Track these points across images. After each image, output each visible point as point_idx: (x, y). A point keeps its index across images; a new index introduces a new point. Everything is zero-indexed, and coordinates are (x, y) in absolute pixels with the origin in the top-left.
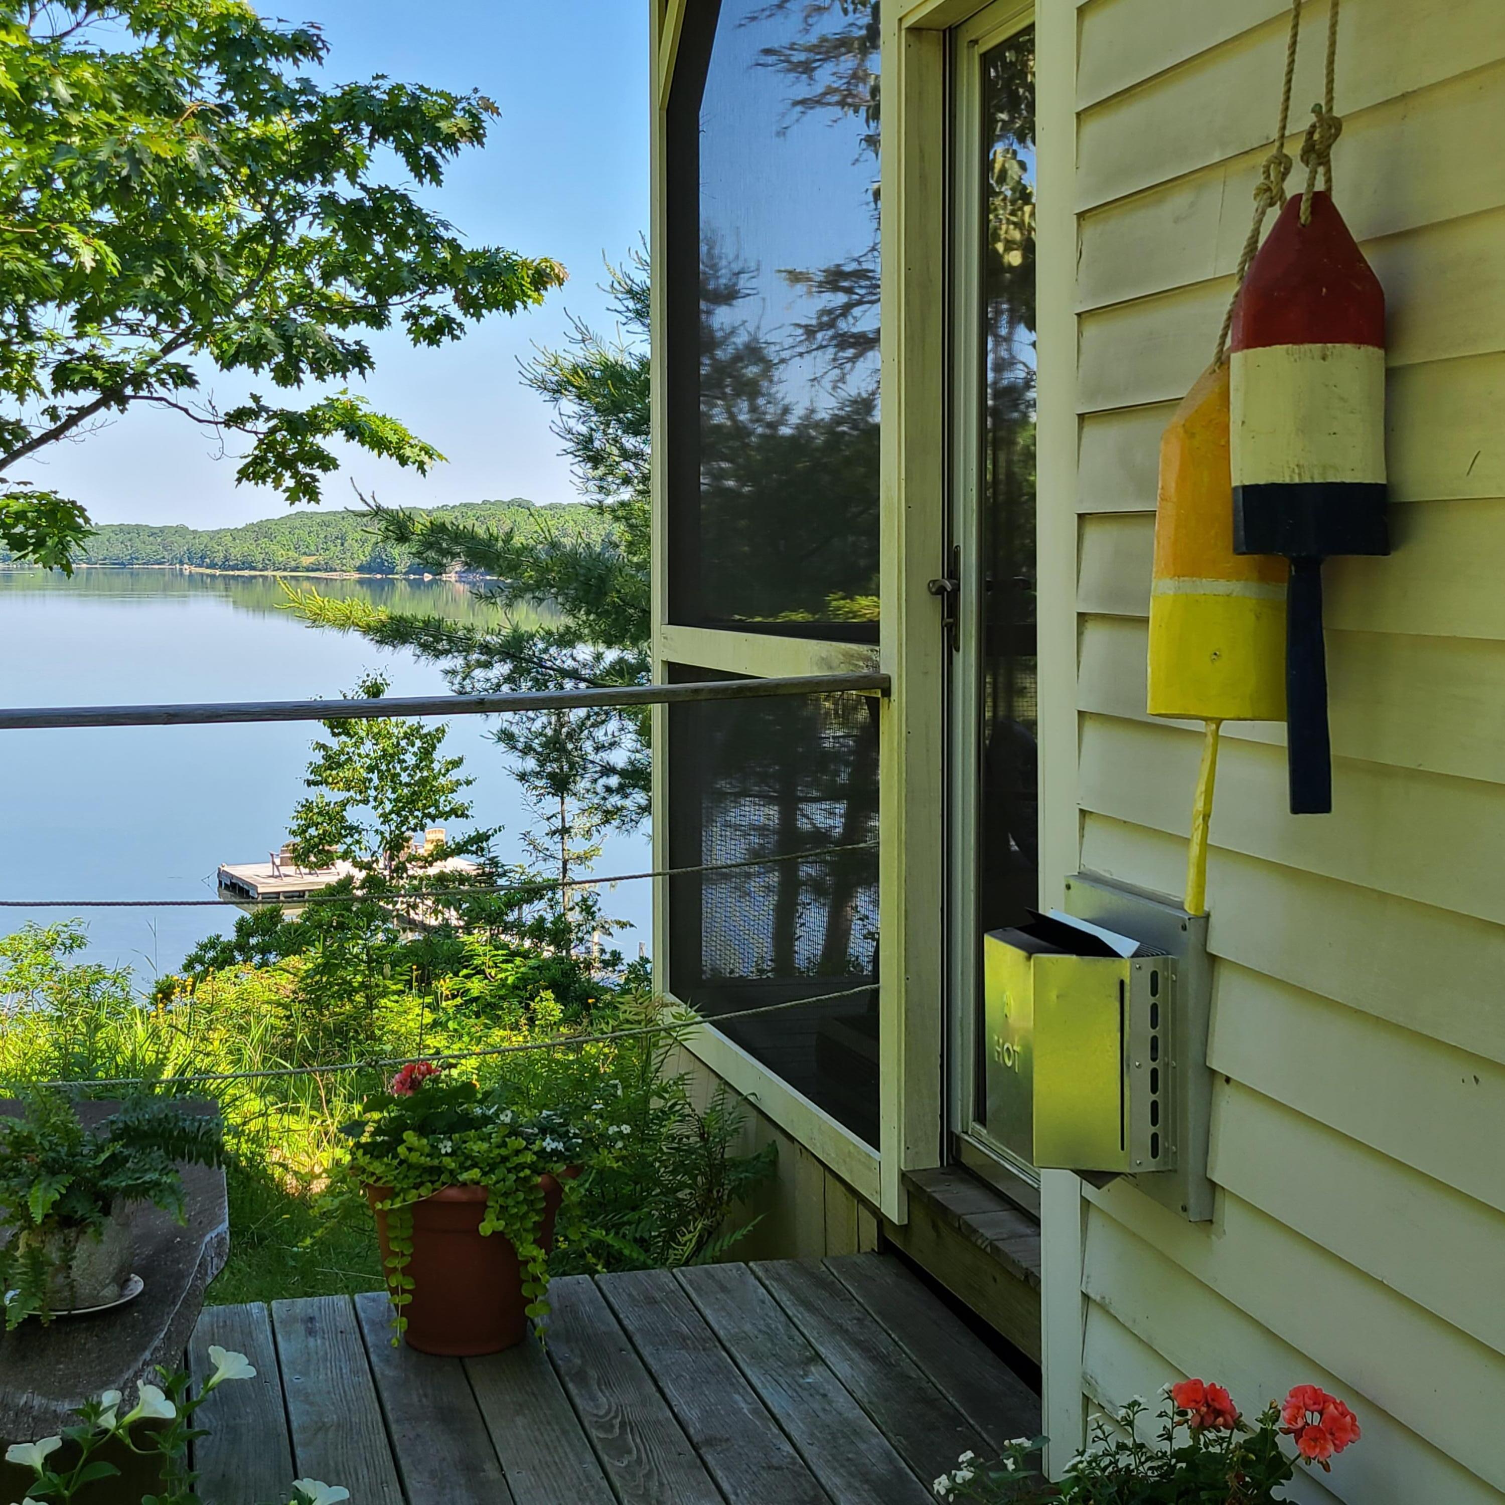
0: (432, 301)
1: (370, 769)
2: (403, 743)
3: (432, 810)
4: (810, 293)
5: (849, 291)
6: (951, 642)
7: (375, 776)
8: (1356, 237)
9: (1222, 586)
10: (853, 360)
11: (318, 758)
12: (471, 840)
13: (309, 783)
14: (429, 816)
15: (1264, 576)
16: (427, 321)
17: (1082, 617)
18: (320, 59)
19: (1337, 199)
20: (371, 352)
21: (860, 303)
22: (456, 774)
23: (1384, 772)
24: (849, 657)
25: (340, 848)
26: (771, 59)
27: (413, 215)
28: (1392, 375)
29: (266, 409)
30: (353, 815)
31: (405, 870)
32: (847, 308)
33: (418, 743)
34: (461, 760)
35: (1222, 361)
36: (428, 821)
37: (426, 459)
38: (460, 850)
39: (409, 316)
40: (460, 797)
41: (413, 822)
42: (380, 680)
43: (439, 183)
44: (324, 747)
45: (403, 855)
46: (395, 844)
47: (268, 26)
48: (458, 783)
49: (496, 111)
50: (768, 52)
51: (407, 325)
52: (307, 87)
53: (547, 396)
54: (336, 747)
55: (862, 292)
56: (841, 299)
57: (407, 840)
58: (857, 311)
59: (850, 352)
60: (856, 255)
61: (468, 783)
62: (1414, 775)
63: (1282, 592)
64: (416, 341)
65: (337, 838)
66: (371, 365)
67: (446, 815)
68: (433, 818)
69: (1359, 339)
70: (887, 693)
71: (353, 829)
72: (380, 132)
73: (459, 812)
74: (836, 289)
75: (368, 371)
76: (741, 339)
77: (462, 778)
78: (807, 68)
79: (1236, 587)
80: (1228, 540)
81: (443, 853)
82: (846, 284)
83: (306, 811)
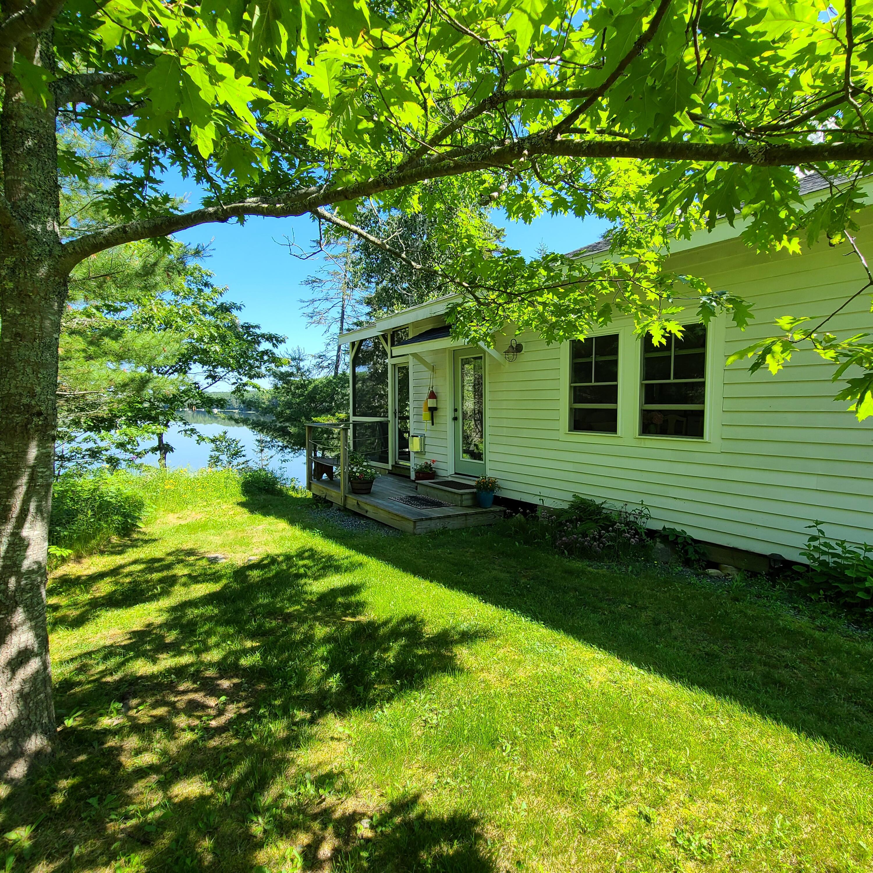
2: (232, 443)
3: (238, 456)
6: (395, 417)
7: (226, 449)
8: (435, 392)
9: (427, 413)
13: (212, 451)
15: (430, 412)
17: (414, 415)
18: (260, 329)
19: (434, 390)
22: (242, 449)
23: (437, 423)
24: (384, 419)
27: (273, 354)
28: (437, 400)
30: (221, 457)
33: (235, 443)
35: (427, 399)
36: (237, 458)
40: (243, 453)
41: (234, 458)
42: (226, 431)
43: (278, 348)
47: (251, 324)
49: (287, 338)
52: (256, 333)
57: (233, 462)
62: (439, 423)
65: (218, 462)
69: (435, 399)
70: (389, 422)
71: (221, 460)
72: (267, 339)
73: (243, 456)
76: (306, 368)
78: (312, 317)
80: (427, 410)
83: (211, 457)
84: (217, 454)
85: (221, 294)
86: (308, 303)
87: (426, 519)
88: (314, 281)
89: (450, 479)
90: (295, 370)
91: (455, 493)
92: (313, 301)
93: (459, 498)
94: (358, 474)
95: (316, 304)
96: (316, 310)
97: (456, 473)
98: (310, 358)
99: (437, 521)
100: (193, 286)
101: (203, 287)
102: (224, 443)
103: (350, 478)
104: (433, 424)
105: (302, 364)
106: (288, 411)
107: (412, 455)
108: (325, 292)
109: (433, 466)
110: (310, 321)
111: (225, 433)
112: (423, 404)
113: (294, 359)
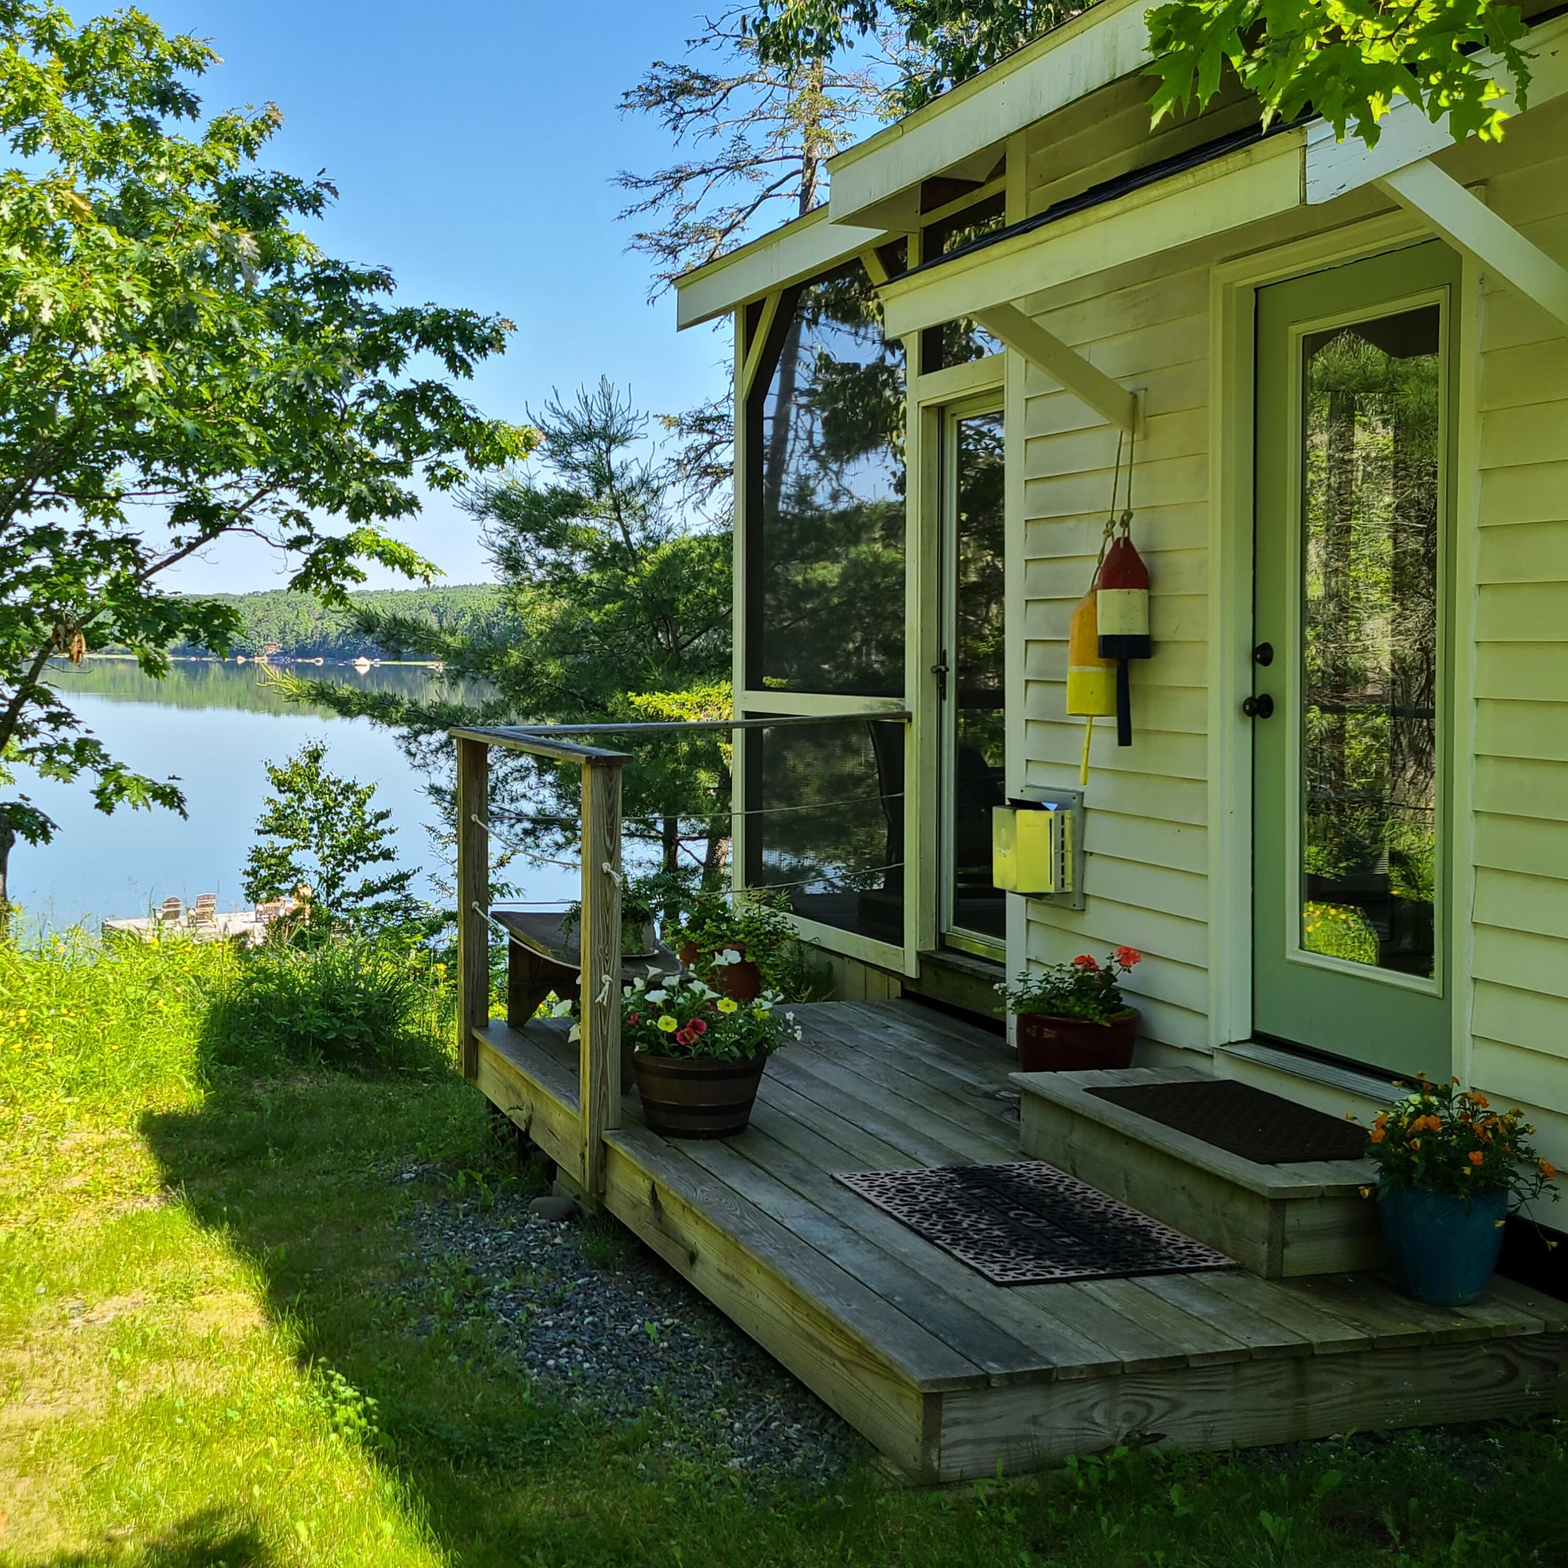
0: (446, 457)
1: (312, 820)
2: (340, 798)
3: (363, 854)
4: (680, 433)
5: (712, 432)
6: (942, 695)
7: (315, 826)
8: (1138, 550)
9: (1094, 669)
10: (712, 486)
11: (267, 811)
12: (395, 879)
13: (260, 832)
14: (360, 858)
15: (1108, 665)
16: (440, 472)
17: (1027, 681)
18: (390, 291)
19: (1132, 539)
20: (420, 500)
21: (720, 442)
22: (382, 825)
23: (1148, 732)
24: (884, 703)
25: (287, 886)
26: (645, 243)
27: (450, 400)
28: (1150, 598)
29: (317, 536)
30: (296, 859)
31: (340, 904)
32: (710, 446)
33: (353, 798)
34: (389, 812)
35: (1094, 591)
36: (360, 863)
37: (428, 572)
38: (384, 887)
39: (429, 469)
40: (386, 842)
41: (346, 864)
42: (320, 747)
43: (471, 377)
44: (271, 801)
45: (338, 892)
46: (332, 882)
47: (353, 268)
48: (383, 832)
49: (514, 327)
50: (640, 236)
51: (426, 475)
52: (375, 309)
53: (475, 516)
54: (284, 802)
55: (722, 433)
56: (707, 438)
57: (343, 879)
58: (718, 448)
59: (708, 480)
60: (714, 402)
61: (392, 832)
62: (1158, 732)
63: (1115, 671)
64: (432, 486)
65: (286, 878)
66: (419, 508)
67: (374, 859)
68: (364, 860)
69: (1140, 587)
70: (910, 720)
71: (298, 871)
72: (427, 339)
73: (387, 855)
74: (702, 431)
75: (417, 512)
76: (634, 473)
77: (387, 828)
78: (673, 251)
79: (1099, 669)
80: (1096, 653)
81: (369, 890)
82: (710, 427)
83: (257, 855)
84: (281, 842)
85: (249, 146)
86: (659, 189)
87: (1013, 1381)
88: (685, 90)
89: (1223, 1070)
90: (584, 484)
91: (1234, 1188)
92: (678, 178)
93: (1261, 1221)
94: (667, 1024)
95: (692, 188)
96: (692, 219)
97: (1258, 1038)
98: (656, 430)
99: (1093, 1392)
100: (116, 112)
101: (155, 113)
102: (309, 802)
103: (627, 1041)
104: (1125, 738)
105: (617, 456)
106: (553, 668)
107: (1015, 909)
108: (727, 135)
109: (1123, 979)
110: (670, 267)
111: (315, 756)
112: (1070, 615)
113: (585, 436)
